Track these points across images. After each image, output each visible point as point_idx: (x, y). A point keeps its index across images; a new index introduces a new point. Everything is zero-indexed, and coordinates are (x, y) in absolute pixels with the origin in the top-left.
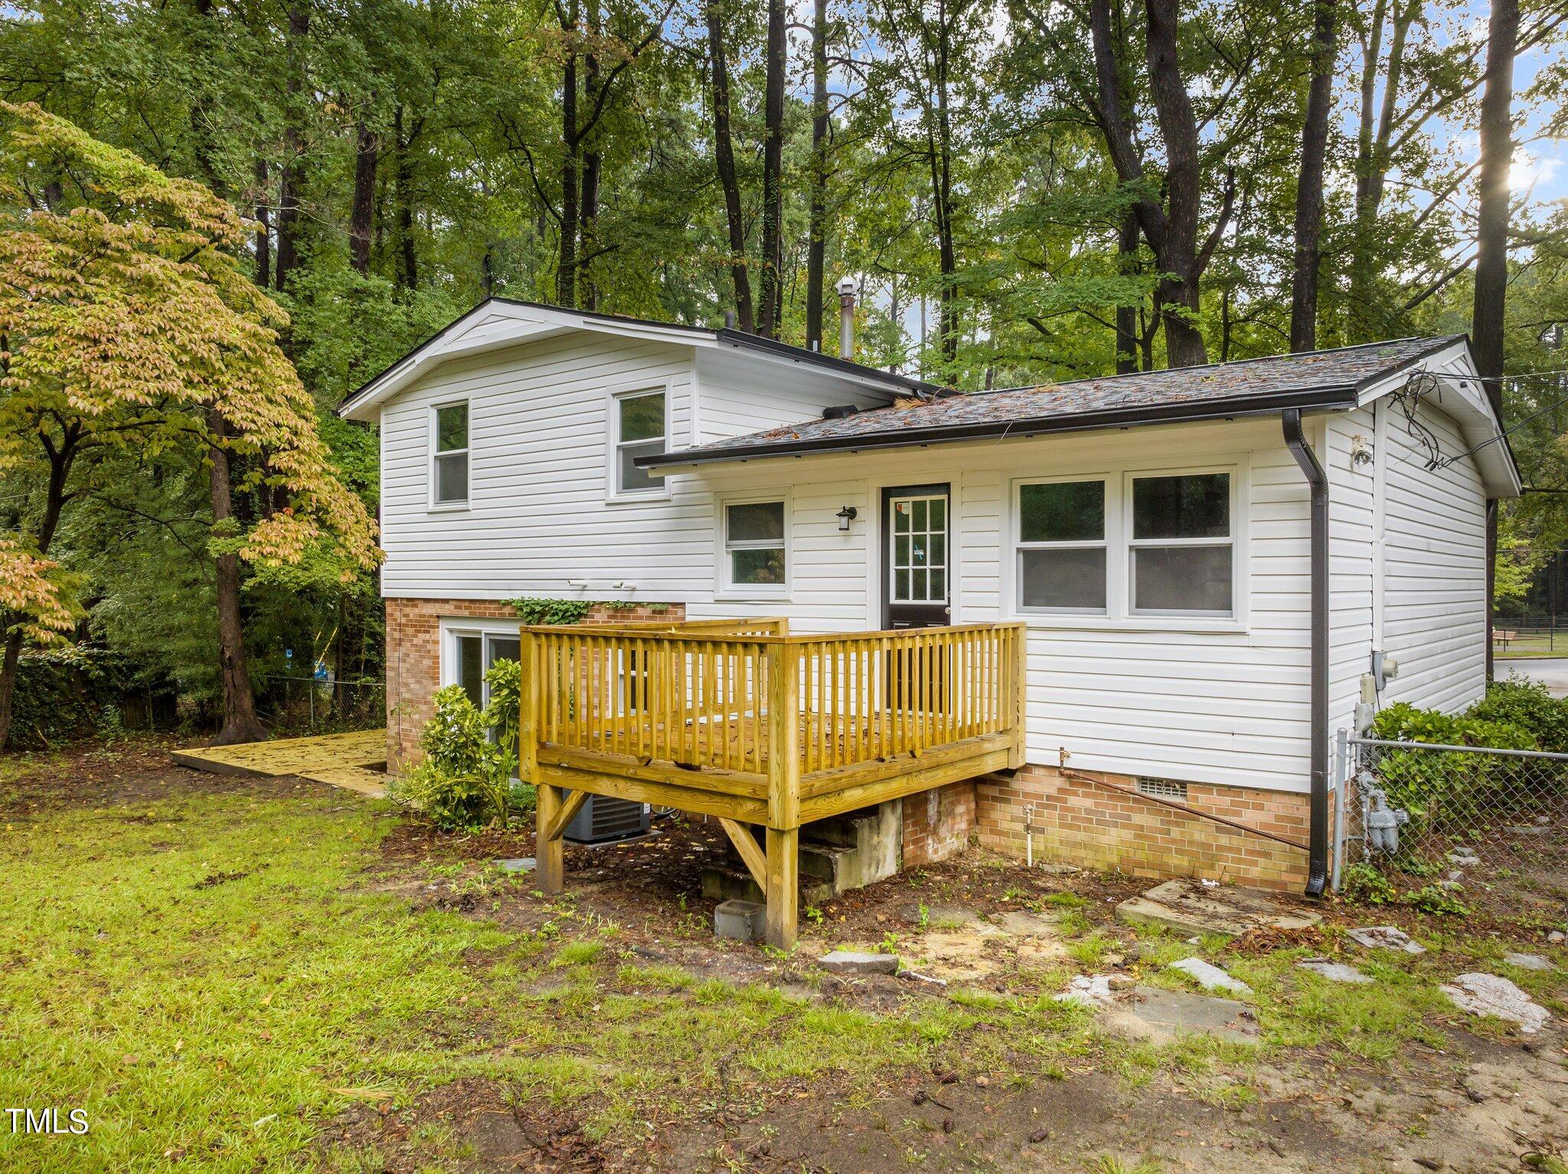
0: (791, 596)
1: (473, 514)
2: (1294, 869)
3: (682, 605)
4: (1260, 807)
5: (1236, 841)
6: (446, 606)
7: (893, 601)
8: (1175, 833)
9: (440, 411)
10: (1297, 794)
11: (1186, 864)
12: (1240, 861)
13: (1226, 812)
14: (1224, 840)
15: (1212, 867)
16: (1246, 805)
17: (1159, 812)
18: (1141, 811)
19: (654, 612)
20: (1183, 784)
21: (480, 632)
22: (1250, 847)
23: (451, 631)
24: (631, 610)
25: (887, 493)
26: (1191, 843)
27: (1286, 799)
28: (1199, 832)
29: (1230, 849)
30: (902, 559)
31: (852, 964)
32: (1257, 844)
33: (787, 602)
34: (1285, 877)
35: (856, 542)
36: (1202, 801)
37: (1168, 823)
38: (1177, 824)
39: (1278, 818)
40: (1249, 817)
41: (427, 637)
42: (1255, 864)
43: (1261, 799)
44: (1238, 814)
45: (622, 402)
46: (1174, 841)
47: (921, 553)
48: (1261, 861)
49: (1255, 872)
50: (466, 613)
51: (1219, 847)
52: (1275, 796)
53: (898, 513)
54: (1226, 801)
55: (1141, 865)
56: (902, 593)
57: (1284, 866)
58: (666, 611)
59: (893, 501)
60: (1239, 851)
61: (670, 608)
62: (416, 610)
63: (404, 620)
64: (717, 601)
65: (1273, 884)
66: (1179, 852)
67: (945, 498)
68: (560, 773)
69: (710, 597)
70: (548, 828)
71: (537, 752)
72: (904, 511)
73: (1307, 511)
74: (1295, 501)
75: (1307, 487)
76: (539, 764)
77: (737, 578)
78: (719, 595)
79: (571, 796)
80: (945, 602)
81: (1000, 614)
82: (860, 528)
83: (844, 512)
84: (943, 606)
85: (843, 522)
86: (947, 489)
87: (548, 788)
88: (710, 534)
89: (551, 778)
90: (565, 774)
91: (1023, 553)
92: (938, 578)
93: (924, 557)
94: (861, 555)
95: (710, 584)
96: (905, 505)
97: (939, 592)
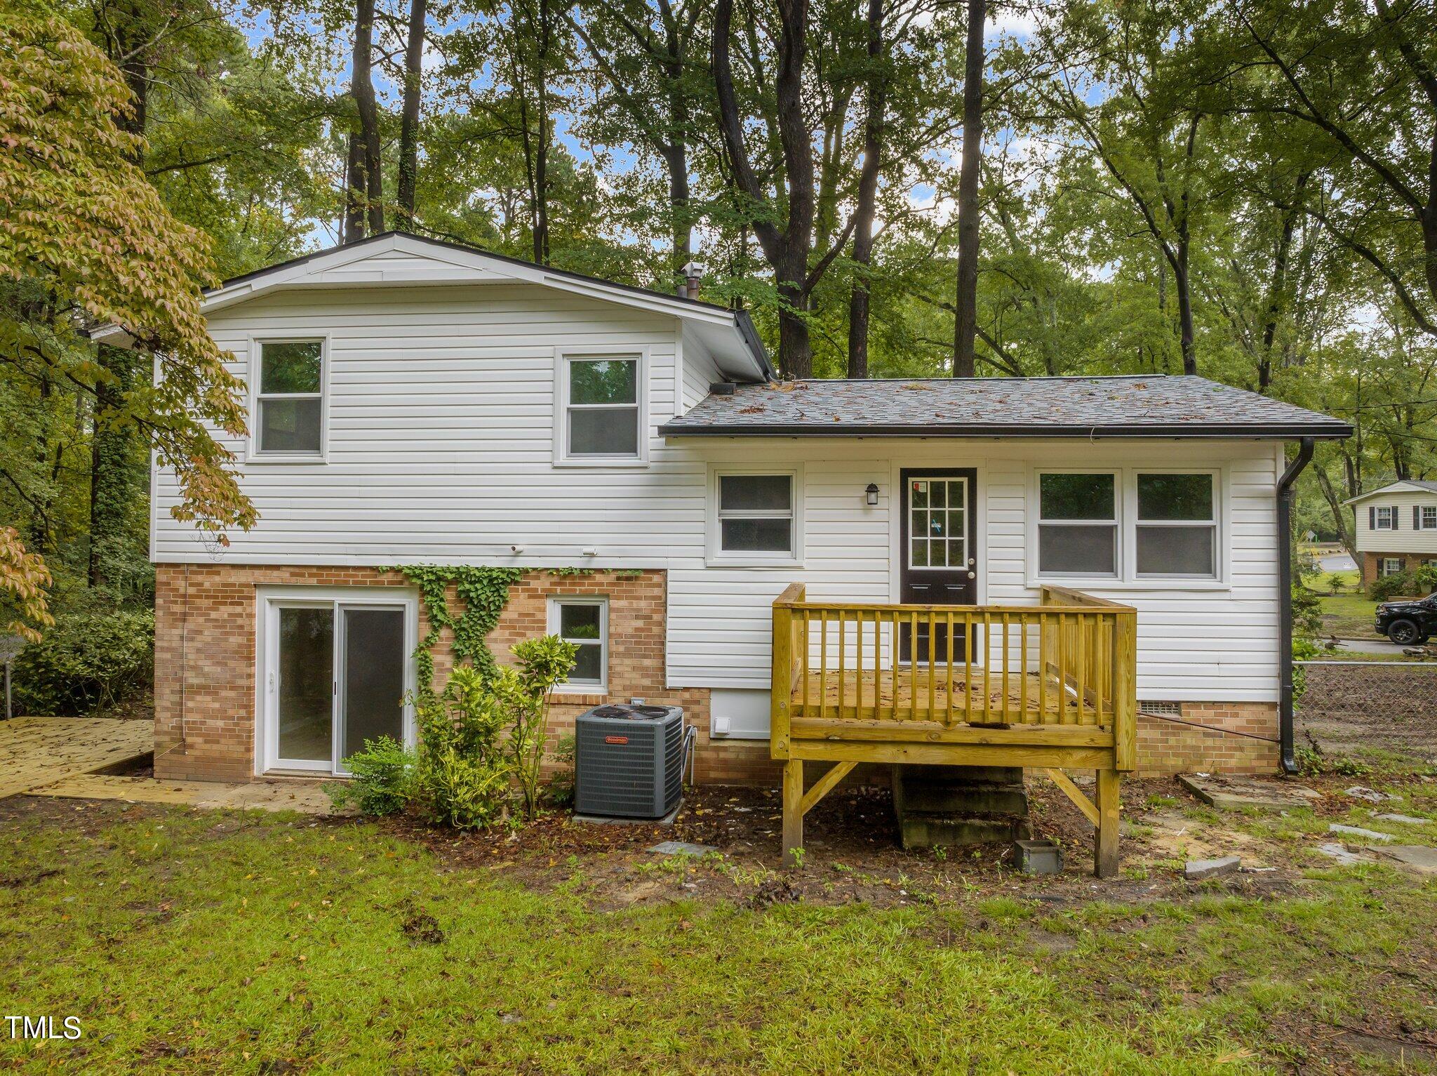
0: (805, 563)
1: (330, 468)
2: (1261, 757)
3: (662, 572)
4: (1236, 715)
5: (1218, 742)
6: (276, 573)
7: (911, 567)
8: (1172, 741)
9: (265, 347)
10: (1262, 703)
11: (1180, 763)
12: (1221, 756)
13: (1211, 721)
14: (1209, 742)
15: (1201, 763)
16: (1225, 715)
17: (1159, 727)
18: (1145, 727)
19: (618, 578)
20: (1178, 704)
21: (332, 603)
22: (1228, 745)
23: (271, 602)
24: (589, 577)
25: (906, 474)
26: (1185, 747)
27: (1254, 708)
28: (1189, 739)
29: (1214, 748)
30: (920, 529)
31: (1213, 870)
32: (1232, 742)
33: (800, 568)
34: (1255, 763)
35: (877, 513)
36: (1193, 714)
37: (1167, 734)
38: (1174, 734)
39: (1248, 722)
40: (1229, 723)
41: (238, 609)
42: (1232, 756)
43: (1236, 709)
44: (1220, 722)
45: (572, 363)
46: (1171, 747)
47: (938, 526)
48: (1237, 754)
49: (1233, 762)
50: (314, 581)
51: (1205, 748)
52: (1247, 707)
53: (915, 491)
54: (1210, 713)
55: (1145, 769)
56: (920, 560)
57: (1254, 755)
58: (637, 578)
59: (911, 480)
60: (1220, 748)
61: (642, 575)
62: (217, 579)
63: (192, 590)
64: (709, 568)
65: (1245, 769)
66: (1175, 755)
67: (965, 480)
68: (821, 747)
69: (699, 564)
70: (801, 803)
71: (792, 728)
72: (922, 490)
73: (1272, 504)
74: (1265, 497)
75: (1272, 487)
76: (792, 740)
77: (727, 546)
78: (711, 562)
79: (837, 768)
80: (965, 568)
81: (1026, 579)
82: (882, 503)
83: (872, 489)
84: (967, 573)
85: (873, 496)
86: (971, 474)
87: (801, 763)
88: (700, 503)
89: (807, 753)
90: (829, 747)
91: (1042, 528)
92: (956, 548)
93: (943, 530)
94: (883, 527)
95: (700, 551)
96: (924, 484)
97: (957, 560)
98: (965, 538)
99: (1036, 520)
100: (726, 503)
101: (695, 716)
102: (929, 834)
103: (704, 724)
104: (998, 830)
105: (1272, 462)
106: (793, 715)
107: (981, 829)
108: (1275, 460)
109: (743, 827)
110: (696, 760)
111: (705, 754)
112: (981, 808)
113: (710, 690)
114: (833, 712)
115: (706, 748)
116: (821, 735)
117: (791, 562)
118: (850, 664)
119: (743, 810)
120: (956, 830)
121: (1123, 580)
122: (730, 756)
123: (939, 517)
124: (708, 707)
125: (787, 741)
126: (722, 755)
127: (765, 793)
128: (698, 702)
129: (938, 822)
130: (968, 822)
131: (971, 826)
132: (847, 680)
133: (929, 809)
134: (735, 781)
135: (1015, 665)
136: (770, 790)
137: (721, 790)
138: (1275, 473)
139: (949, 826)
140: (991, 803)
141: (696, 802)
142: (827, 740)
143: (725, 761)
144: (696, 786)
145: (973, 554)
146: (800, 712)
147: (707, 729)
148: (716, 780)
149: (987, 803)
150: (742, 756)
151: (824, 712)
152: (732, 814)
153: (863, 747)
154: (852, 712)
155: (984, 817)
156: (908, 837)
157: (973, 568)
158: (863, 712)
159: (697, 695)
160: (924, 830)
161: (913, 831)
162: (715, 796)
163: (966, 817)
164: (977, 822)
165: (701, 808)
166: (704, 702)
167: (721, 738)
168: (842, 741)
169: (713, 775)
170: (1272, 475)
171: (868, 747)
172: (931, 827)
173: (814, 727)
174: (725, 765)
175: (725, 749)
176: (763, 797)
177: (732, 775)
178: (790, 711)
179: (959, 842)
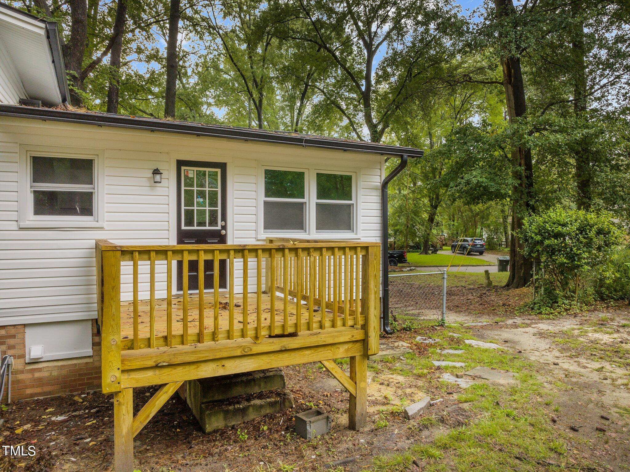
0: (105, 225)
7: (183, 227)
25: (180, 163)
30: (189, 202)
31: (421, 409)
33: (101, 228)
35: (160, 190)
47: (201, 200)
53: (186, 177)
56: (189, 222)
59: (183, 168)
64: (21, 229)
67: (219, 171)
68: (150, 373)
69: (14, 226)
70: (132, 427)
71: (123, 361)
72: (191, 175)
73: (379, 193)
74: (375, 189)
75: (379, 184)
76: (123, 371)
77: (37, 212)
78: (23, 224)
79: (165, 389)
80: (219, 228)
81: (257, 234)
82: (164, 183)
83: (156, 172)
84: (220, 231)
85: (158, 177)
86: (223, 166)
87: (131, 391)
88: (13, 176)
89: (137, 380)
90: (157, 372)
91: (266, 203)
92: (213, 215)
93: (204, 202)
94: (164, 200)
95: (14, 216)
96: (192, 172)
97: (213, 222)
98: (219, 208)
99: (262, 198)
100: (36, 178)
101: (11, 347)
102: (225, 419)
103: (20, 352)
104: (272, 405)
105: (379, 171)
106: (124, 349)
107: (261, 407)
108: (380, 169)
109: (62, 438)
110: (13, 383)
111: (20, 377)
112: (256, 390)
113: (25, 325)
114: (161, 341)
115: (22, 372)
116: (151, 363)
117: (95, 224)
118: (144, 295)
119: (60, 418)
120: (244, 411)
121: (309, 234)
122: (45, 374)
123: (201, 194)
124: (24, 339)
125: (118, 374)
126: (37, 375)
127: (76, 398)
128: (14, 336)
129: (231, 408)
130: (252, 402)
131: (254, 406)
132: (140, 308)
133: (220, 397)
134: (49, 393)
135: (252, 288)
136: (79, 395)
137: (38, 402)
138: (380, 176)
139: (239, 409)
140: (262, 385)
141: (14, 419)
142: (157, 367)
143: (40, 379)
144: (14, 403)
145: (224, 218)
146: (131, 345)
147: (23, 356)
148: (32, 395)
149: (260, 386)
150: (55, 373)
151: (154, 342)
152: (51, 424)
153: (187, 368)
154: (179, 340)
155: (260, 396)
156: (210, 424)
157: (224, 228)
158: (189, 338)
159: (12, 331)
160: (221, 416)
161: (213, 419)
162: (33, 409)
163: (248, 400)
164: (258, 402)
165: (20, 425)
166: (19, 336)
167: (35, 362)
168: (171, 365)
169: (29, 391)
170: (379, 177)
171: (193, 367)
172: (227, 412)
173: (144, 357)
174: (40, 382)
175: (39, 370)
176: (75, 403)
177: (47, 389)
178: (121, 345)
179: (246, 419)
